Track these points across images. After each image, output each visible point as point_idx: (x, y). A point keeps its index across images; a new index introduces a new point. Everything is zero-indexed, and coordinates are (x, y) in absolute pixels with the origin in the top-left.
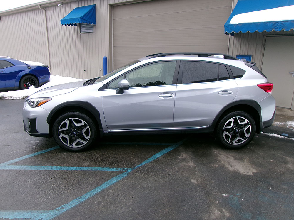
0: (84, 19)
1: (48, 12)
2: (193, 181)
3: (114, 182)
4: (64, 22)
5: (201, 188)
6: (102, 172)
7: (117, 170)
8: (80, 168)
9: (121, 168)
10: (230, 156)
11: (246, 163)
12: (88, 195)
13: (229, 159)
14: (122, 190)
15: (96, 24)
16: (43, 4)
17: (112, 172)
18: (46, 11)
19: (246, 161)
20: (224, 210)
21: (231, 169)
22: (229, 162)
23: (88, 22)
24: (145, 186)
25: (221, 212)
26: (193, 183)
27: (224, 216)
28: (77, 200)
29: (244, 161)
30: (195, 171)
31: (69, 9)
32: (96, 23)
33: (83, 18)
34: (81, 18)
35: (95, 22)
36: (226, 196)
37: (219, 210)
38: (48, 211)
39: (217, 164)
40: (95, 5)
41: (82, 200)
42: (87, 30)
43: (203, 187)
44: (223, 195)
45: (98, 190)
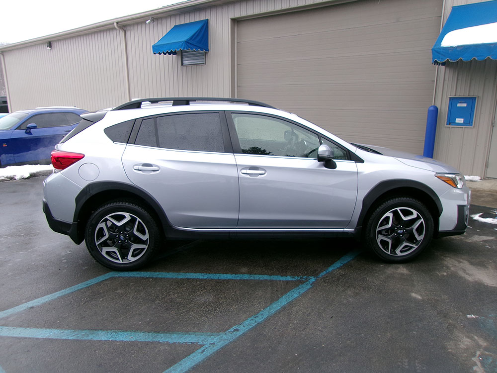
0: (190, 44)
1: (128, 34)
2: (413, 295)
3: (296, 296)
4: (158, 49)
5: (431, 306)
6: (271, 281)
7: (294, 279)
8: (237, 275)
9: (298, 276)
10: (462, 260)
11: (492, 271)
12: (265, 313)
13: (461, 264)
14: (312, 308)
15: (208, 51)
16: (121, 22)
17: (288, 282)
18: (125, 31)
19: (490, 267)
20: (476, 337)
21: (470, 279)
22: (463, 269)
23: (197, 47)
24: (345, 301)
25: (471, 339)
26: (415, 299)
27: (478, 346)
28: (252, 320)
29: (487, 267)
30: (413, 281)
31: (164, 28)
32: (209, 48)
33: (190, 42)
34: (187, 42)
35: (208, 46)
36: (472, 318)
37: (468, 337)
38: (218, 334)
39: (445, 272)
40: (208, 20)
41: (260, 319)
42: (194, 60)
43: (432, 304)
44: (468, 316)
45: (277, 306)
